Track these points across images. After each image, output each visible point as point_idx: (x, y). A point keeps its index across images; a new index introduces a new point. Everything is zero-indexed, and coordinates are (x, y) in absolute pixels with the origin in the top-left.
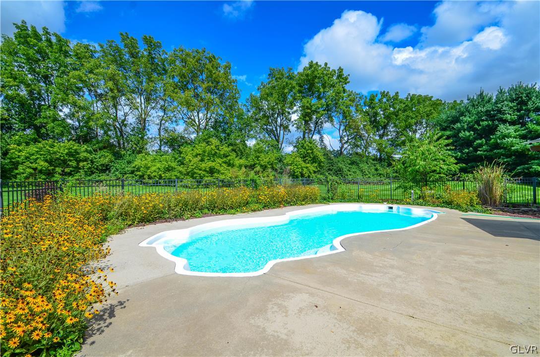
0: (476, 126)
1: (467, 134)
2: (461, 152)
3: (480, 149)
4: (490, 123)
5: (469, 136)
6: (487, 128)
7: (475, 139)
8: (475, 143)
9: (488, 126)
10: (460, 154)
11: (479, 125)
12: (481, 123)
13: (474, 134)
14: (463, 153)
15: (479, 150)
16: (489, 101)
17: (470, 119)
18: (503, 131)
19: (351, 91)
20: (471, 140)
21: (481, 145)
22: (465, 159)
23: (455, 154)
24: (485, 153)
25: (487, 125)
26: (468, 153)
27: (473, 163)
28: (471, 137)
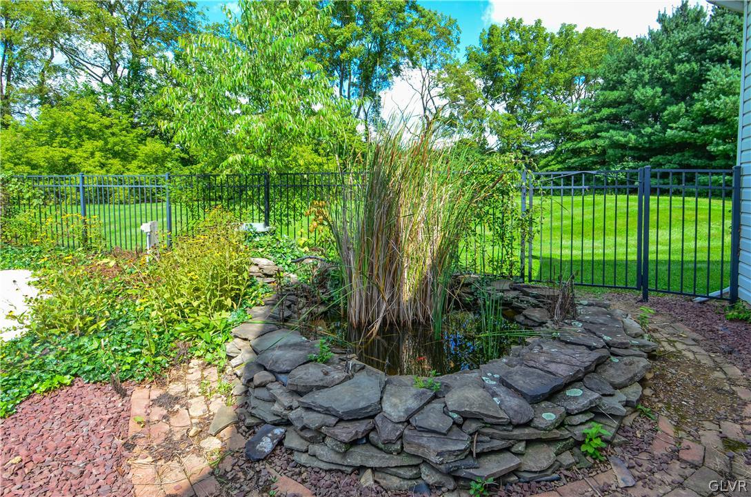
0: (667, 75)
1: (649, 91)
2: (638, 133)
3: (674, 125)
4: (695, 66)
5: (654, 97)
6: (688, 78)
7: (665, 104)
8: (666, 112)
9: (691, 73)
10: (633, 137)
11: (673, 72)
12: (677, 67)
13: (663, 93)
14: (642, 136)
15: (671, 128)
16: (696, 20)
17: (656, 61)
18: (719, 79)
19: (433, 11)
20: (657, 107)
21: (676, 117)
22: (644, 149)
23: (625, 136)
24: (681, 133)
25: (688, 72)
26: (649, 136)
27: (659, 157)
28: (658, 100)
